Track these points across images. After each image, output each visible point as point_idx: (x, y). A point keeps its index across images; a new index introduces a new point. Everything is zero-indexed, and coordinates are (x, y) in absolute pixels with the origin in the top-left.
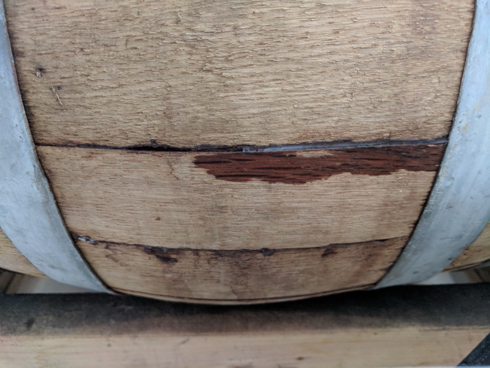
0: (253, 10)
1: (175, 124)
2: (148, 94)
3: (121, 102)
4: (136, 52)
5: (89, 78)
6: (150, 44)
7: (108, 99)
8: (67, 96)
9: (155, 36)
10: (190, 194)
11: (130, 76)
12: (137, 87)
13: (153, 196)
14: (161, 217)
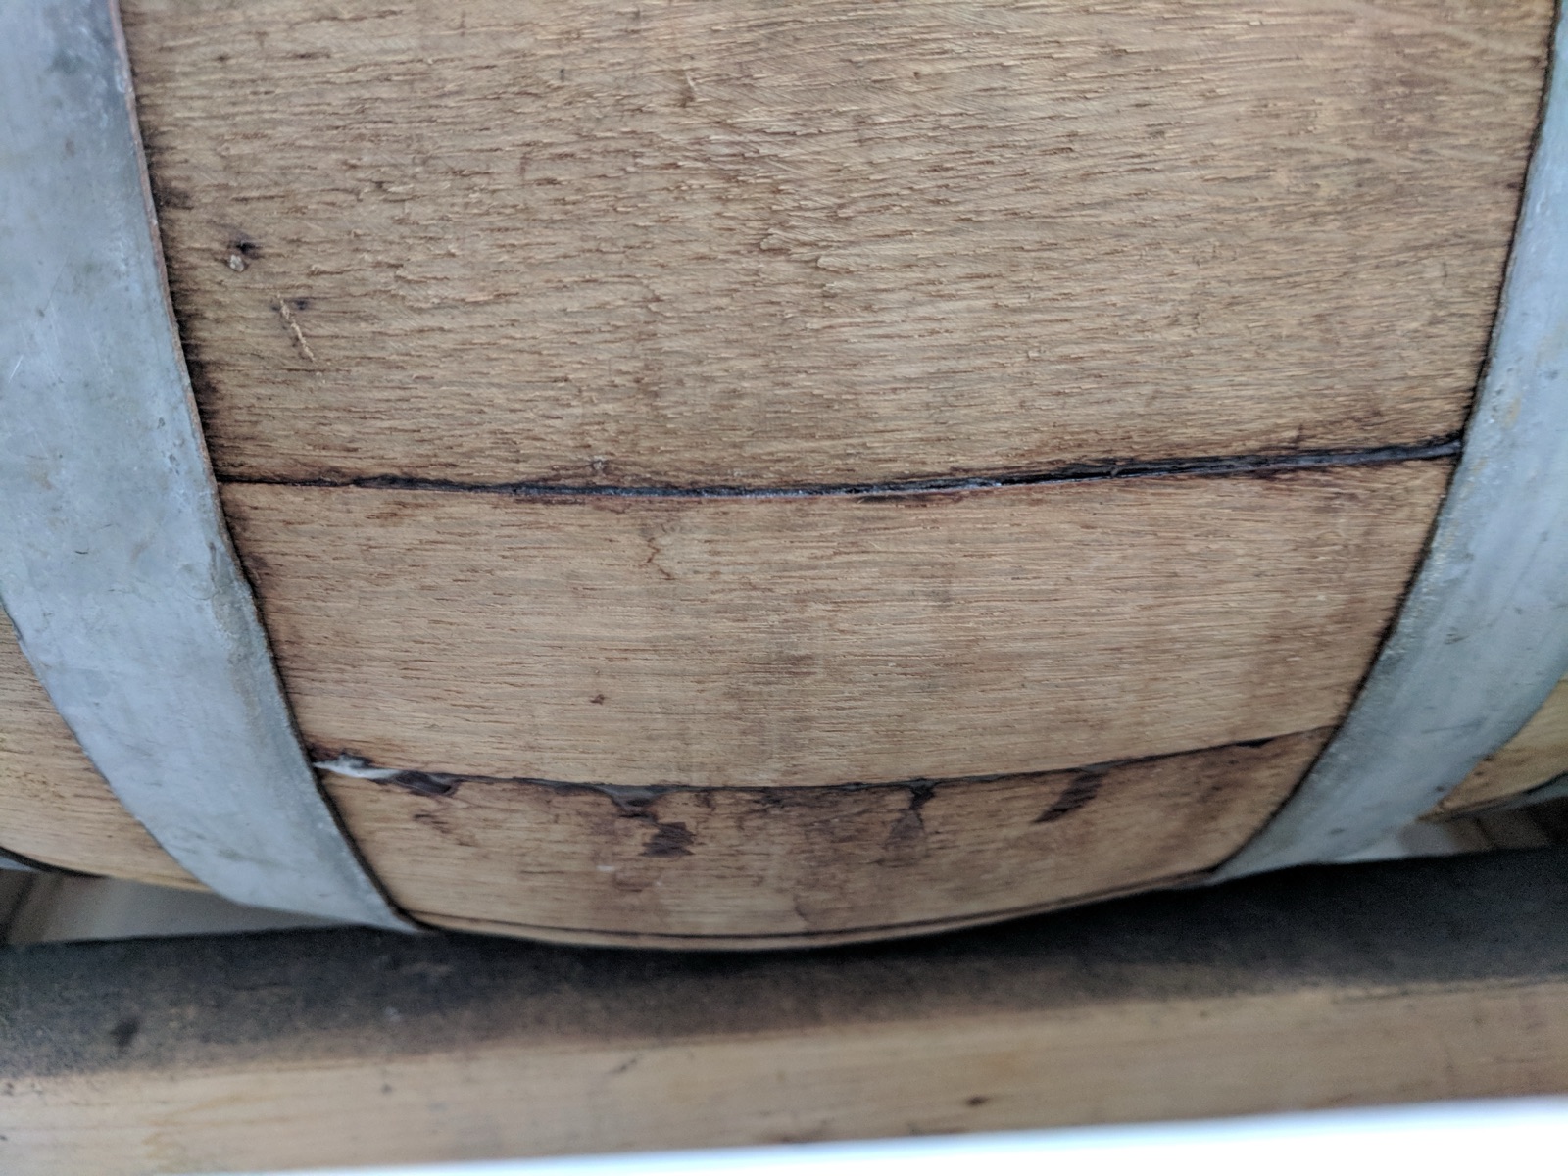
0: (914, 66)
1: (670, 413)
2: (587, 321)
3: (501, 348)
4: (553, 193)
5: (400, 272)
6: (598, 169)
7: (458, 337)
8: (327, 329)
9: (613, 145)
10: (704, 622)
11: (533, 266)
12: (555, 303)
13: (588, 631)
14: (605, 694)
